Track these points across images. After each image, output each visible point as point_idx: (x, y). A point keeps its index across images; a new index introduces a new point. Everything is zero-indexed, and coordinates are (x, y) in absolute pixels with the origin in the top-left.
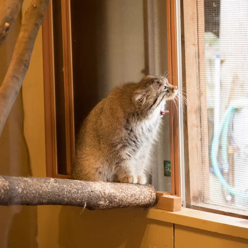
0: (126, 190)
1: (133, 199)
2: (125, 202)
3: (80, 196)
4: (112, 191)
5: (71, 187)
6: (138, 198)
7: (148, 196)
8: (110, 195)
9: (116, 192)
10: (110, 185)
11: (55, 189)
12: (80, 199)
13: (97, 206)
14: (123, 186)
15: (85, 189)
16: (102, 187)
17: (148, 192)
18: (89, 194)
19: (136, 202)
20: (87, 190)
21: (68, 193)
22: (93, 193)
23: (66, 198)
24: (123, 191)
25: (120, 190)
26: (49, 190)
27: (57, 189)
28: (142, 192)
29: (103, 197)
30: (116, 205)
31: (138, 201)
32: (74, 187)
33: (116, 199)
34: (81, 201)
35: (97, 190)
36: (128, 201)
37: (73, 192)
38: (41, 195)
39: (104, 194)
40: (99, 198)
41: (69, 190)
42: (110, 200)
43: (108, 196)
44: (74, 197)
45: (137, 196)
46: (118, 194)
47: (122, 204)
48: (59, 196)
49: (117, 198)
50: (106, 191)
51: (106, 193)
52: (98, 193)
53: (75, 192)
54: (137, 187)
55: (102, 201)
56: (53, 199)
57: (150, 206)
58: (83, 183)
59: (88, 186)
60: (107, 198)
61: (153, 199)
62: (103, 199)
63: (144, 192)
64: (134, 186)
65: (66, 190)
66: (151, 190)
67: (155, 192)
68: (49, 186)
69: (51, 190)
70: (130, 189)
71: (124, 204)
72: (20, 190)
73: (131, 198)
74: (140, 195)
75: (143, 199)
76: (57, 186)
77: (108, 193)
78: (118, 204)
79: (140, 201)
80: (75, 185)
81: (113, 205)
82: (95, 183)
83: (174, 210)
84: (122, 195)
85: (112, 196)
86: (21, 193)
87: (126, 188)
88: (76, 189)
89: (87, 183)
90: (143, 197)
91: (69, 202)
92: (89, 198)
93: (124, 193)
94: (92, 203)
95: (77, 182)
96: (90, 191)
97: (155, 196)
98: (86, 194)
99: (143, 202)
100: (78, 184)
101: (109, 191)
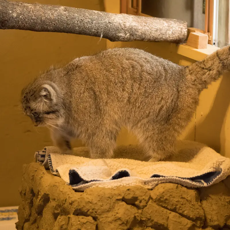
0: (150, 24)
1: (159, 34)
2: (149, 36)
3: (95, 26)
4: (134, 24)
5: (84, 16)
6: (164, 33)
8: (130, 27)
9: (138, 25)
10: (132, 18)
11: (63, 17)
12: (95, 29)
13: (117, 38)
14: (148, 19)
15: (102, 20)
16: (122, 19)
17: (177, 28)
18: (106, 25)
19: (163, 37)
21: (79, 23)
23: (78, 27)
24: (146, 25)
25: (143, 23)
26: (55, 18)
27: (65, 17)
28: (170, 27)
29: (123, 29)
30: (138, 39)
31: (165, 36)
32: (87, 17)
33: (138, 32)
34: (96, 31)
35: (116, 22)
36: (152, 35)
37: (86, 21)
38: (44, 22)
39: (124, 26)
40: (118, 30)
41: (81, 20)
42: (131, 32)
43: (128, 29)
44: (88, 27)
45: (163, 31)
46: (140, 27)
47: (145, 37)
48: (68, 24)
49: (139, 31)
50: (126, 23)
51: (127, 25)
52: (116, 24)
53: (89, 22)
54: (164, 22)
55: (122, 34)
56: (60, 27)
57: (181, 43)
58: (101, 14)
59: (105, 17)
60: (127, 30)
61: (184, 35)
62: (123, 31)
63: (172, 28)
64: (161, 21)
65: (77, 19)
66: (182, 26)
67: (186, 28)
68: (56, 13)
69: (57, 18)
70: (155, 24)
71: (147, 37)
72: (15, 15)
73: (155, 33)
74: (167, 30)
75: (170, 34)
76: (65, 14)
77: (128, 26)
78: (140, 38)
79: (167, 36)
80: (90, 15)
81: (135, 38)
82: (116, 15)
83: (199, 47)
84: (145, 29)
85: (134, 29)
86: (16, 18)
87: (151, 22)
88: (90, 19)
89: (106, 14)
90: (170, 33)
91: (81, 31)
92: (105, 29)
93: (148, 27)
94: (110, 34)
95: (94, 12)
96: (108, 23)
97: (186, 32)
98: (102, 25)
99: (171, 38)
100: (94, 14)
101: (130, 24)
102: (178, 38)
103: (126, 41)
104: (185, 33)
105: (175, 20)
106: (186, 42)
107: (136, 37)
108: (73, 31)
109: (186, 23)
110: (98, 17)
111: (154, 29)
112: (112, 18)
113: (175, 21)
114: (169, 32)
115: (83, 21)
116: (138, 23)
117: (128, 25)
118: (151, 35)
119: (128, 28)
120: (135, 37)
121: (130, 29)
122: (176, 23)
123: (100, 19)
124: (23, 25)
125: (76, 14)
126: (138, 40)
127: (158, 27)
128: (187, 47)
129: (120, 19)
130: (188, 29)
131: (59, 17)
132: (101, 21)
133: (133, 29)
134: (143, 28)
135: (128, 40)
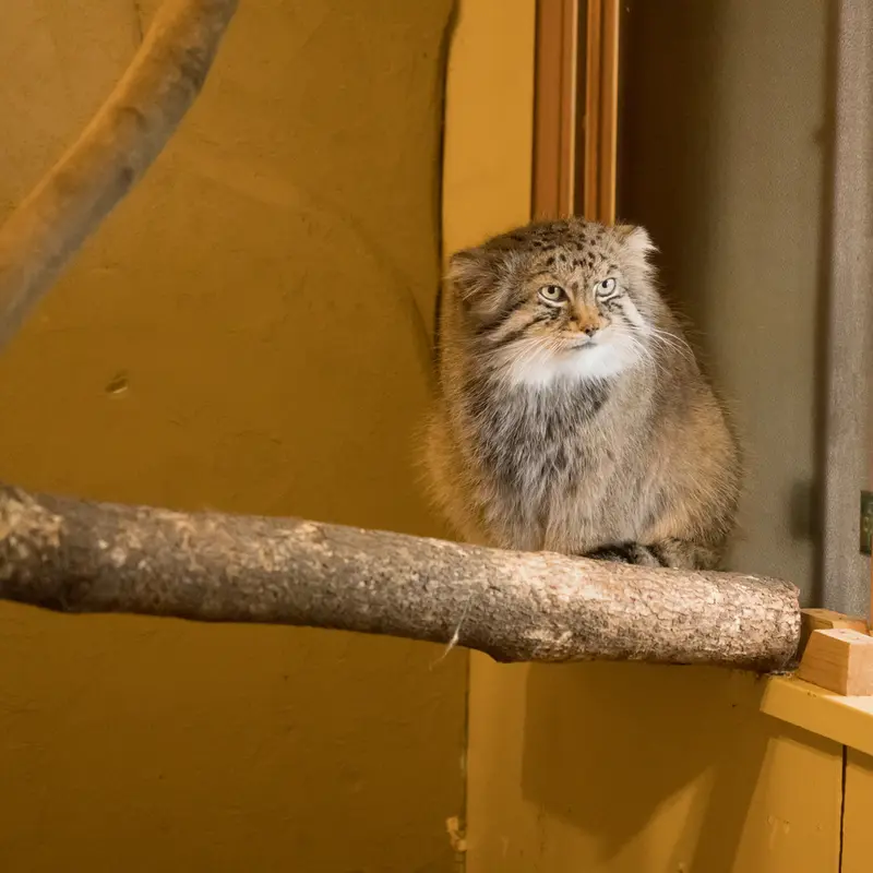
0: (652, 594)
1: (688, 633)
2: (649, 642)
3: (434, 601)
4: (590, 593)
5: (394, 561)
6: (709, 632)
7: (758, 626)
8: (575, 607)
9: (607, 599)
10: (584, 568)
12: (434, 614)
13: (522, 649)
14: (648, 576)
15: (461, 578)
16: (544, 573)
17: (761, 612)
18: (480, 597)
19: (703, 646)
20: (469, 582)
21: (371, 588)
22: (500, 595)
23: (366, 606)
24: (637, 597)
25: (627, 590)
27: (318, 566)
28: (732, 608)
29: (544, 612)
30: (606, 651)
31: (714, 642)
32: (406, 564)
33: (605, 625)
34: (440, 622)
36: (662, 639)
39: (549, 602)
40: (525, 616)
41: (383, 575)
42: (579, 627)
43: (566, 612)
44: (406, 603)
45: (705, 622)
46: (614, 608)
47: (634, 647)
48: (328, 592)
49: (610, 620)
50: (559, 591)
51: (560, 597)
52: (519, 595)
53: (411, 583)
54: (710, 586)
55: (542, 631)
56: (296, 603)
57: (777, 669)
58: (461, 552)
59: (477, 565)
60: (560, 618)
61: (787, 640)
62: (546, 621)
63: (740, 609)
64: (698, 583)
65: (364, 572)
66: (781, 603)
67: (796, 613)
68: (282, 549)
69: (285, 569)
70: (673, 593)
71: (642, 647)
72: (119, 557)
73: (675, 629)
74: (722, 618)
75: (733, 635)
76: (318, 554)
77: (567, 600)
78: (615, 648)
79: (722, 642)
80: (417, 558)
81: (592, 650)
82: (519, 556)
83: (848, 689)
84: (634, 612)
85: (589, 614)
86: (125, 567)
87: (656, 586)
88: (415, 573)
89: (478, 552)
90: (734, 629)
91: (380, 620)
92: (477, 612)
93: (644, 606)
94: (495, 634)
95: (433, 547)
96: (486, 588)
97: (797, 627)
98: (464, 598)
99: (737, 649)
100: (431, 554)
101: (576, 593)
102: (763, 649)
103: (557, 661)
104: (791, 632)
105: (751, 577)
106: (796, 668)
107: (596, 646)
109: (796, 592)
110: (447, 566)
111: (669, 614)
112: (503, 570)
113: (752, 582)
114: (728, 625)
116: (605, 591)
117: (565, 595)
118: (656, 640)
119: (566, 607)
120: (593, 646)
121: (574, 612)
122: (755, 591)
123: (456, 574)
124: (152, 596)
126: (607, 658)
127: (685, 606)
128: (800, 688)
129: (534, 572)
130: (803, 615)
132: (461, 582)
133: (586, 613)
134: (627, 611)
135: (567, 657)
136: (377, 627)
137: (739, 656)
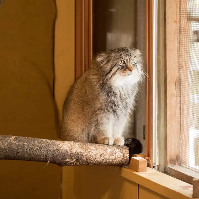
0: (94, 150)
1: (103, 159)
2: (94, 161)
3: (43, 153)
4: (80, 150)
5: (33, 145)
6: (108, 158)
7: (119, 157)
8: (76, 153)
10: (78, 145)
11: (13, 146)
12: (43, 156)
13: (64, 163)
14: (93, 146)
15: (50, 148)
16: (69, 146)
17: (120, 153)
18: (54, 152)
19: (107, 162)
20: (51, 149)
21: (28, 151)
22: (58, 151)
23: (27, 155)
24: (91, 151)
25: (88, 150)
26: (5, 147)
27: (15, 146)
28: (113, 153)
29: (69, 155)
30: (84, 163)
31: (109, 161)
32: (36, 145)
33: (83, 158)
34: (45, 158)
35: (63, 149)
36: (97, 160)
37: (35, 149)
39: (70, 153)
40: (65, 156)
41: (31, 148)
42: (77, 158)
43: (74, 155)
44: (36, 154)
45: (107, 156)
46: (85, 153)
47: (90, 162)
48: (18, 152)
49: (85, 157)
50: (73, 150)
51: (73, 152)
52: (63, 151)
53: (37, 149)
54: (108, 148)
55: (69, 159)
56: (10, 155)
57: (124, 166)
58: (49, 142)
59: (53, 145)
60: (73, 156)
61: (126, 160)
62: (69, 157)
63: (115, 153)
64: (105, 147)
65: (26, 147)
66: (125, 151)
67: (128, 153)
68: (7, 143)
69: (7, 147)
70: (99, 150)
71: (92, 162)
73: (100, 158)
75: (114, 159)
76: (15, 143)
77: (74, 152)
78: (86, 162)
79: (111, 161)
80: (39, 143)
81: (81, 163)
82: (63, 142)
83: (139, 171)
84: (90, 154)
85: (80, 155)
87: (95, 148)
88: (39, 147)
89: (54, 142)
90: (114, 157)
91: (31, 158)
92: (53, 155)
93: (92, 153)
94: (58, 160)
95: (43, 141)
96: (55, 150)
97: (129, 157)
98: (50, 152)
99: (115, 162)
100: (42, 142)
101: (77, 150)
102: (121, 162)
104: (127, 158)
106: (128, 166)
108: (23, 158)
109: (128, 149)
110: (46, 145)
111: (98, 155)
112: (59, 146)
114: (112, 156)
115: (32, 149)
116: (83, 150)
117: (74, 151)
119: (74, 154)
120: (81, 162)
121: (76, 155)
122: (119, 149)
123: (48, 147)
125: (26, 143)
126: (84, 165)
127: (102, 152)
128: (129, 170)
129: (67, 146)
131: (10, 146)
132: (49, 149)
134: (88, 154)
135: (75, 165)
136: (30, 160)
137: (115, 163)
